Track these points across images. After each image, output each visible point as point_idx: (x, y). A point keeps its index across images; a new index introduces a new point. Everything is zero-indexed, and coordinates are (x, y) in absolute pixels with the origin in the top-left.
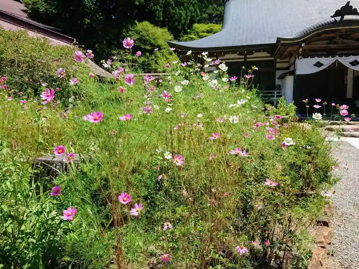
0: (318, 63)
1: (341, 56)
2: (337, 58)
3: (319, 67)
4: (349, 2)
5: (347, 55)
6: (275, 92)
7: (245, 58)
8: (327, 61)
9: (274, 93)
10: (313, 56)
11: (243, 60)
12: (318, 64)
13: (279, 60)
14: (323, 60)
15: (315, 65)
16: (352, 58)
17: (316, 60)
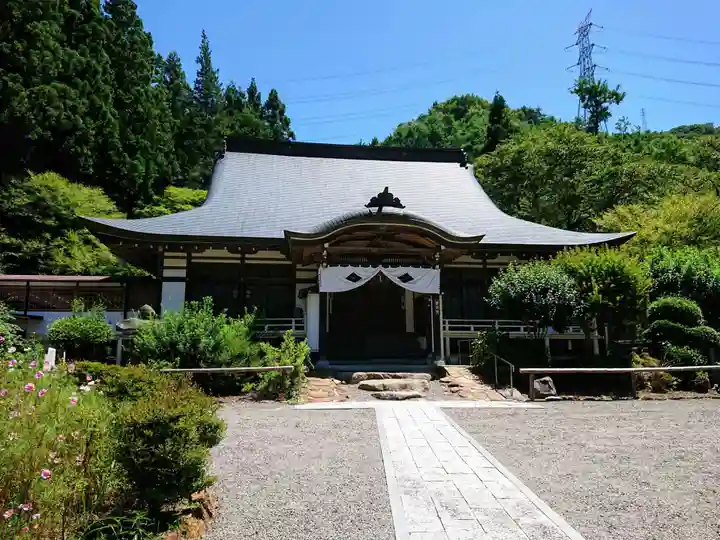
0: (353, 275)
1: (386, 265)
2: (380, 268)
3: (355, 281)
4: (387, 188)
5: (395, 265)
6: (293, 320)
7: (243, 259)
8: (367, 273)
9: (290, 322)
10: (344, 264)
11: (239, 262)
12: (354, 278)
13: (299, 266)
14: (360, 271)
15: (348, 278)
16: (402, 271)
17: (350, 270)
